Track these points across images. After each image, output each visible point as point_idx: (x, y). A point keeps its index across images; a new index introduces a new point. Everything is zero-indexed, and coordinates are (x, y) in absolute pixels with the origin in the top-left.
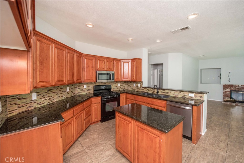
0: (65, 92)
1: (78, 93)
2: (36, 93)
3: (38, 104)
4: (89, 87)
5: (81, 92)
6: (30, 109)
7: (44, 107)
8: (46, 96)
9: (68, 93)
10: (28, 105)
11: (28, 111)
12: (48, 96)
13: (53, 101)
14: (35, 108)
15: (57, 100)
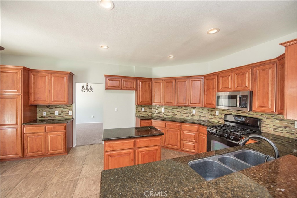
0: (190, 113)
1: (210, 119)
2: (164, 109)
3: (165, 115)
4: (222, 114)
5: (213, 119)
6: (161, 116)
7: (169, 118)
8: (171, 112)
9: (193, 115)
10: (160, 114)
11: (160, 116)
12: (172, 112)
13: (176, 117)
14: (164, 117)
15: (180, 117)
